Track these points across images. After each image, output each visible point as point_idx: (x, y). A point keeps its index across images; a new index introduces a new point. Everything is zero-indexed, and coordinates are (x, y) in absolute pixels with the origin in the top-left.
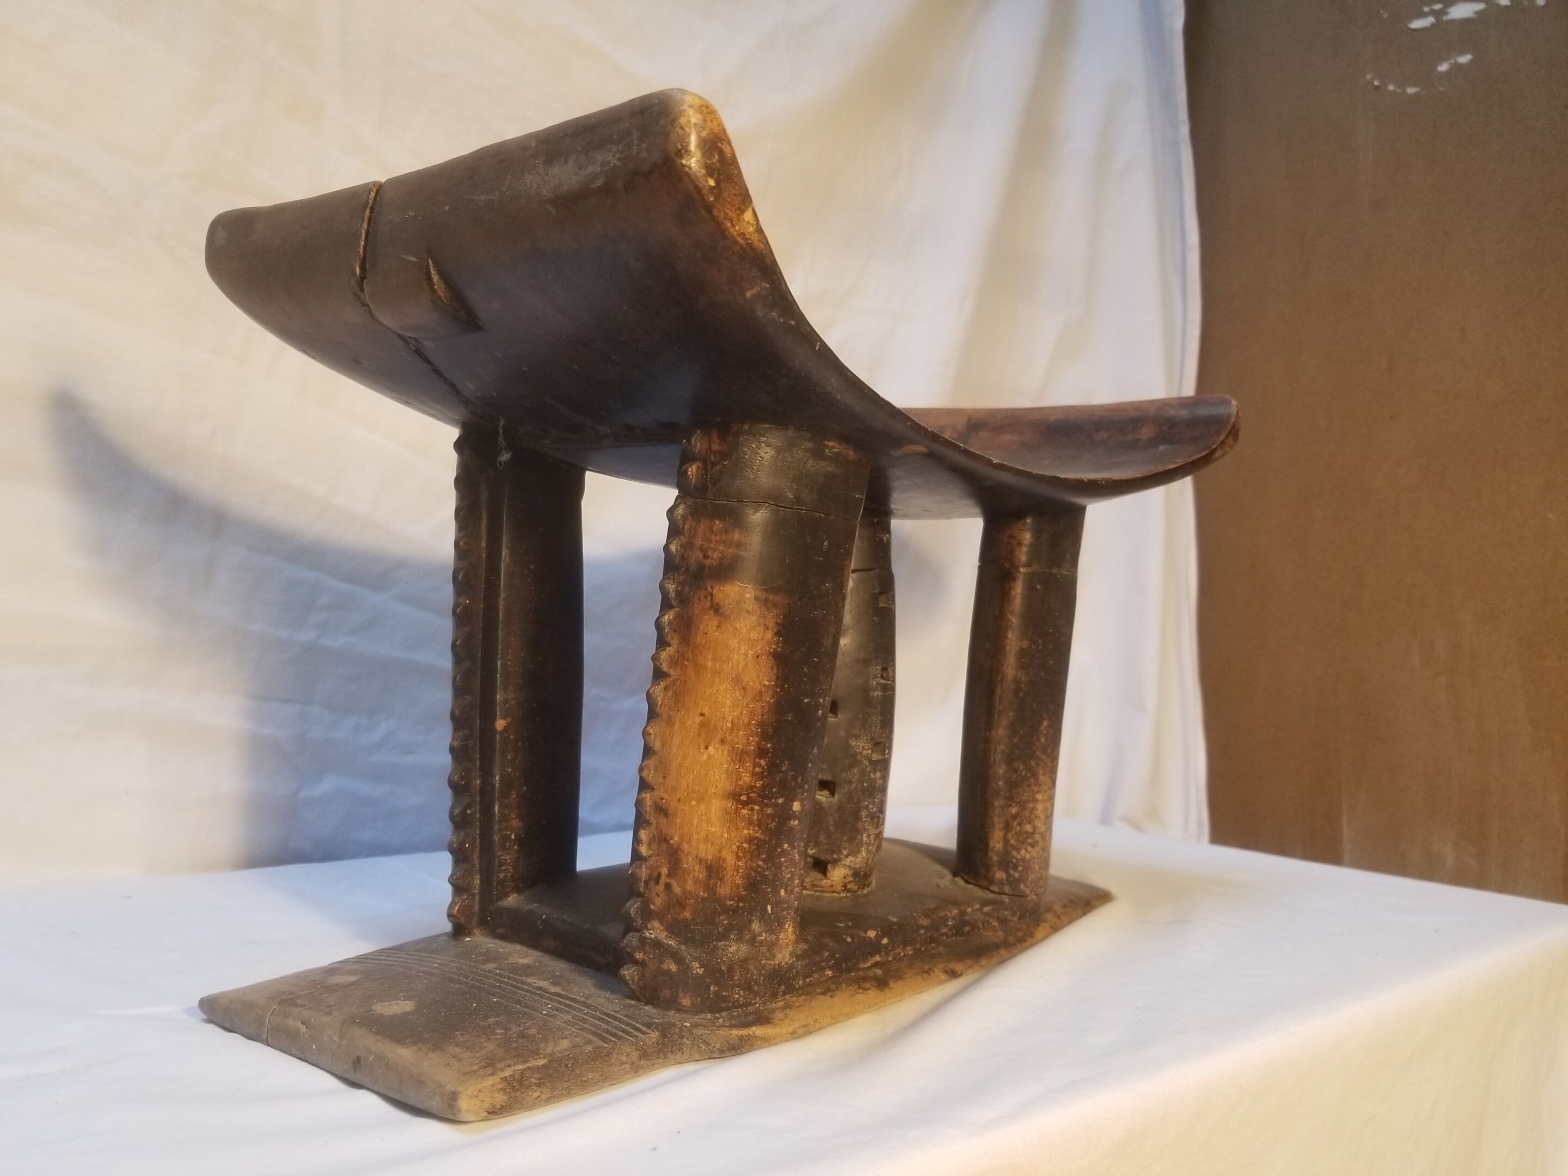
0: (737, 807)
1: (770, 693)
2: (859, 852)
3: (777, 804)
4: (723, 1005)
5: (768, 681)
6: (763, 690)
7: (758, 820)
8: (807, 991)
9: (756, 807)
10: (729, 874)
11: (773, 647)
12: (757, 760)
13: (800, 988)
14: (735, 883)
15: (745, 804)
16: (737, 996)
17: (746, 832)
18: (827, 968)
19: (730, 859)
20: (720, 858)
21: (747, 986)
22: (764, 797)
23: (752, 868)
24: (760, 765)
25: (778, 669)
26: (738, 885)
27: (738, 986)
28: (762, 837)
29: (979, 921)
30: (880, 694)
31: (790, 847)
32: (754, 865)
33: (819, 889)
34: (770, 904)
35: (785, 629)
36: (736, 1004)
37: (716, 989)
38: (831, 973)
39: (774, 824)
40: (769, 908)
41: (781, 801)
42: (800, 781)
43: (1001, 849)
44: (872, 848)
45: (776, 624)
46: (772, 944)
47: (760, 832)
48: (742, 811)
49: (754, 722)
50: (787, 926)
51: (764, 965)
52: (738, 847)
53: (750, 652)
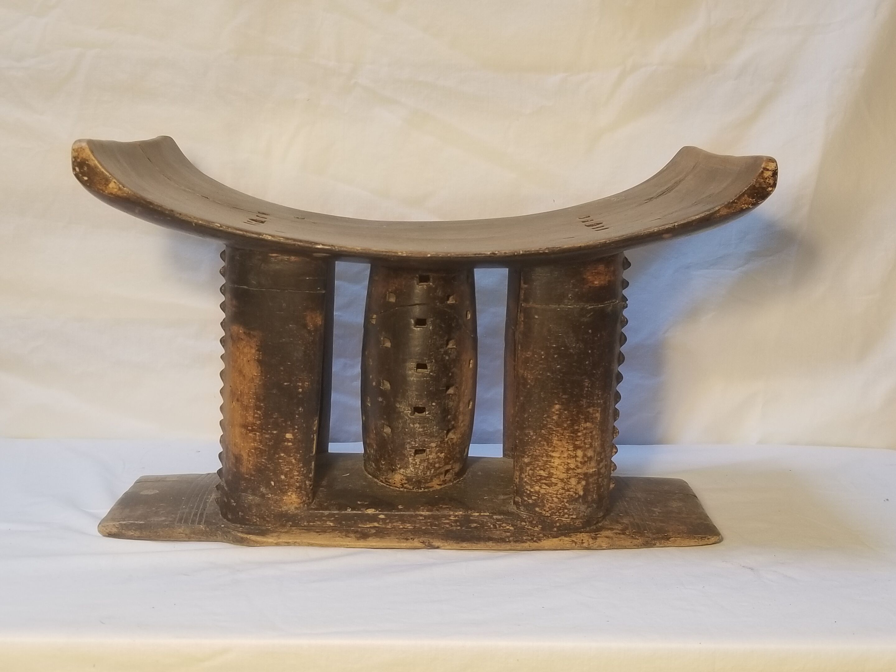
0: (246, 432)
1: (258, 379)
2: (407, 467)
3: (273, 434)
4: (247, 523)
5: (256, 373)
6: (254, 377)
7: (259, 439)
8: (309, 529)
9: (258, 433)
10: (245, 463)
11: (257, 357)
12: (255, 411)
13: (305, 526)
14: (248, 468)
15: (251, 431)
16: (255, 520)
17: (253, 444)
18: (328, 521)
19: (245, 457)
20: (240, 455)
21: (262, 518)
22: (262, 429)
23: (258, 462)
24: (257, 414)
25: (261, 368)
26: (250, 469)
27: (255, 516)
28: (263, 448)
29: (489, 523)
30: (415, 379)
31: (286, 455)
32: (259, 461)
33: (388, 484)
34: (273, 481)
35: (262, 348)
36: (255, 524)
37: (242, 514)
38: (332, 524)
39: (271, 443)
40: (273, 483)
41: (275, 432)
42: (289, 423)
43: (518, 483)
44: (419, 467)
45: (257, 345)
46: (277, 500)
47: (262, 445)
48: (250, 434)
49: (251, 393)
50: (289, 494)
51: (273, 509)
52: (249, 451)
53: (244, 359)
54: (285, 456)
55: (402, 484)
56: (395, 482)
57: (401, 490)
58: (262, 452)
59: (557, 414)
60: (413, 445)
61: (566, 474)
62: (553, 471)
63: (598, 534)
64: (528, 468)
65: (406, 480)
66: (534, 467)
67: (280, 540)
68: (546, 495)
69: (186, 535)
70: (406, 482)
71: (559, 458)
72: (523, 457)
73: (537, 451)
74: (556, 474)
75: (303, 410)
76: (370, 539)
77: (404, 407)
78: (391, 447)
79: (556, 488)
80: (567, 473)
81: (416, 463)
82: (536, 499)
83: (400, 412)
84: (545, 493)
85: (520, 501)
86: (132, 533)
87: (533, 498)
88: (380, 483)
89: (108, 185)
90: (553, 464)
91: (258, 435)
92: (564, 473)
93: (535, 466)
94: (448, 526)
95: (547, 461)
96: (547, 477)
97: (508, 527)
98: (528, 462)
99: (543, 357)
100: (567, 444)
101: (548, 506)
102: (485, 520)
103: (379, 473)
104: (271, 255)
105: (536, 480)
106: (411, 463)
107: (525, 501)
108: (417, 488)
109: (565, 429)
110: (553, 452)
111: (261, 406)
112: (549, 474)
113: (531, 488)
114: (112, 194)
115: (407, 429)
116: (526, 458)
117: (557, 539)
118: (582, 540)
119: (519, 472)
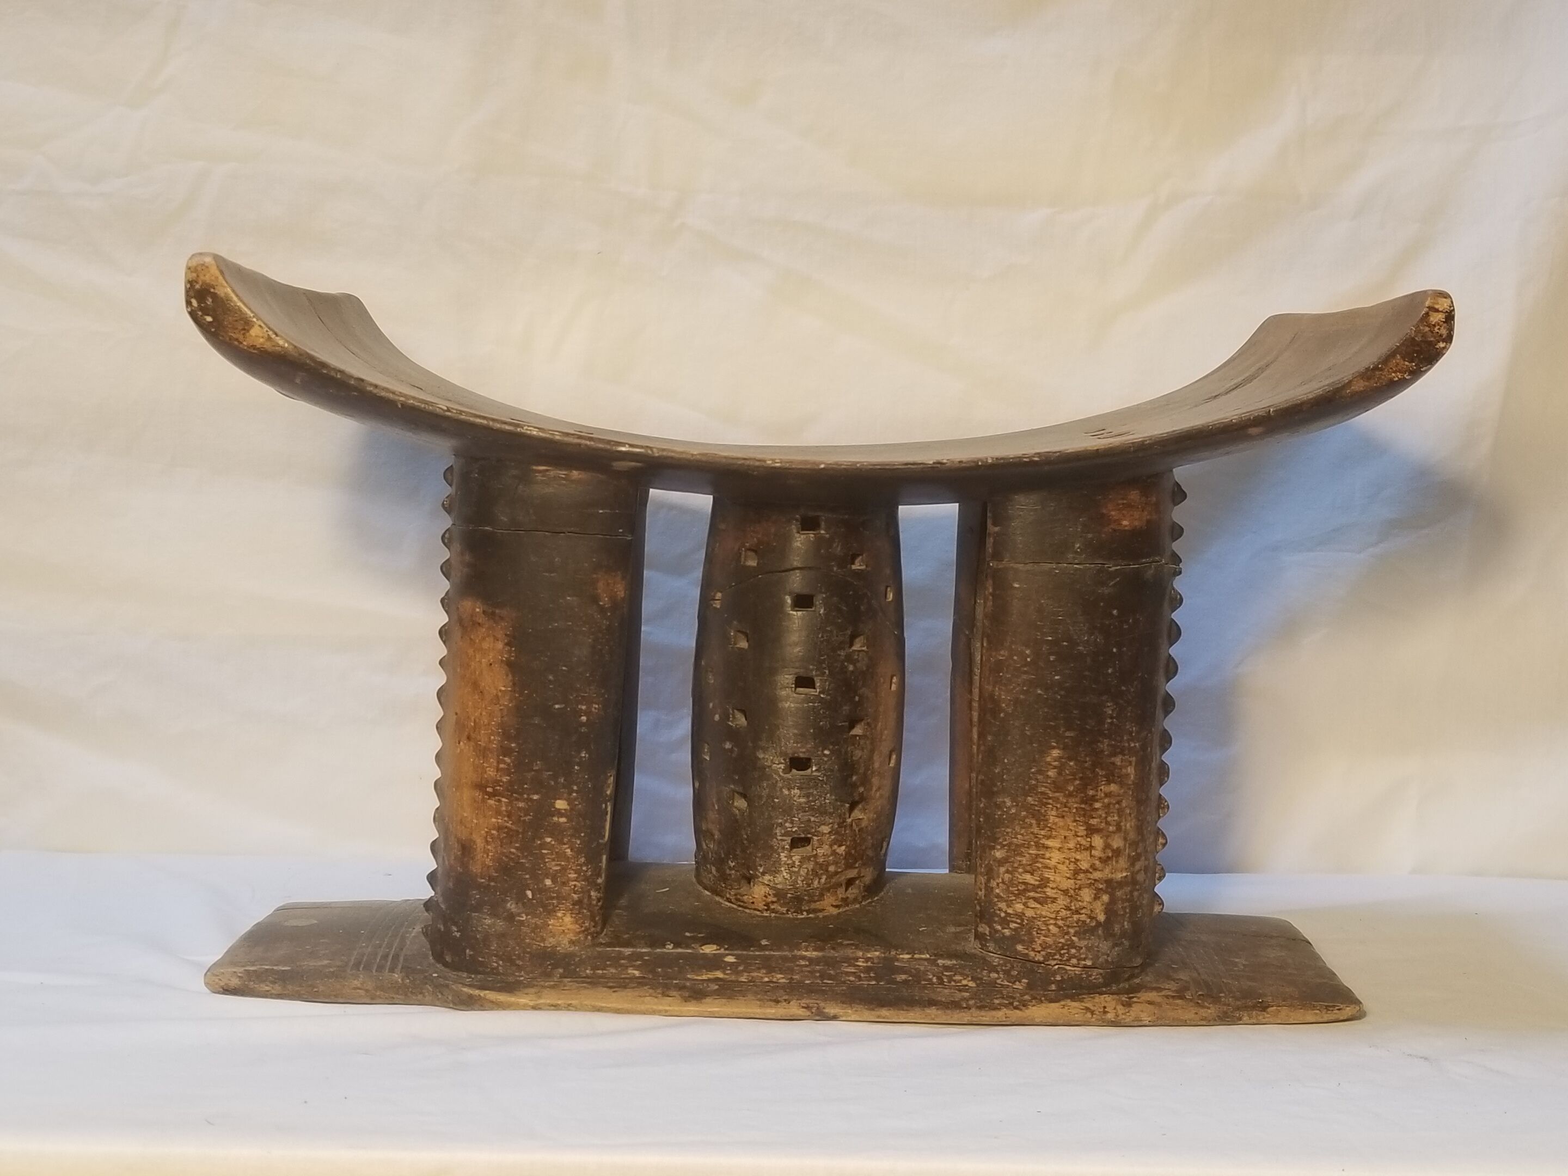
0: (483, 798)
1: (507, 698)
2: (777, 872)
3: (532, 800)
4: (481, 969)
5: (504, 686)
6: (500, 694)
7: (506, 811)
8: (594, 982)
9: (504, 800)
10: (479, 855)
11: (505, 656)
12: (501, 757)
13: (587, 977)
14: (486, 864)
15: (491, 795)
16: (495, 964)
17: (494, 820)
18: (631, 967)
19: (480, 843)
20: (471, 840)
21: (509, 960)
22: (513, 792)
23: (503, 854)
24: (505, 763)
25: (513, 676)
26: (489, 867)
27: (496, 955)
28: (514, 827)
29: (929, 973)
30: (792, 705)
31: (555, 841)
32: (505, 851)
33: (742, 904)
34: (529, 890)
35: (516, 640)
36: (494, 971)
37: (472, 953)
38: (637, 973)
39: (529, 817)
40: (529, 894)
41: (536, 797)
42: (562, 781)
43: (983, 898)
44: (799, 870)
45: (506, 635)
46: (537, 926)
47: (511, 822)
48: (489, 801)
49: (493, 723)
50: (559, 914)
51: (529, 944)
52: (487, 832)
53: (483, 660)
54: (553, 843)
55: (767, 905)
56: (754, 900)
57: (765, 914)
58: (511, 834)
59: (1055, 767)
60: (789, 829)
61: (1072, 881)
62: (1048, 874)
63: (1133, 997)
64: (1002, 870)
65: (775, 895)
66: (1012, 866)
67: (542, 1001)
68: (1035, 921)
69: (367, 991)
70: (775, 899)
71: (1059, 849)
72: (993, 848)
73: (1019, 836)
74: (1054, 881)
75: (587, 756)
76: (708, 1000)
77: (772, 758)
78: (747, 834)
79: (1054, 907)
80: (1075, 879)
81: (794, 862)
82: (1018, 928)
83: (764, 768)
84: (1035, 916)
85: (988, 933)
86: (267, 988)
87: (1013, 925)
88: (727, 903)
89: (248, 331)
90: (1048, 861)
91: (505, 802)
92: (1069, 878)
93: (1016, 865)
94: (852, 978)
95: (1037, 855)
96: (1039, 887)
97: (964, 982)
98: (1003, 857)
99: (1029, 660)
100: (1075, 824)
101: (1039, 942)
102: (922, 968)
103: (723, 885)
104: (535, 468)
105: (1016, 892)
106: (785, 864)
107: (997, 931)
108: (794, 912)
109: (1070, 795)
110: (1049, 837)
111: (511, 748)
112: (1042, 880)
113: (1009, 906)
114: (254, 347)
115: (777, 799)
116: (998, 850)
117: (1057, 1004)
118: (1105, 1007)
119: (986, 877)
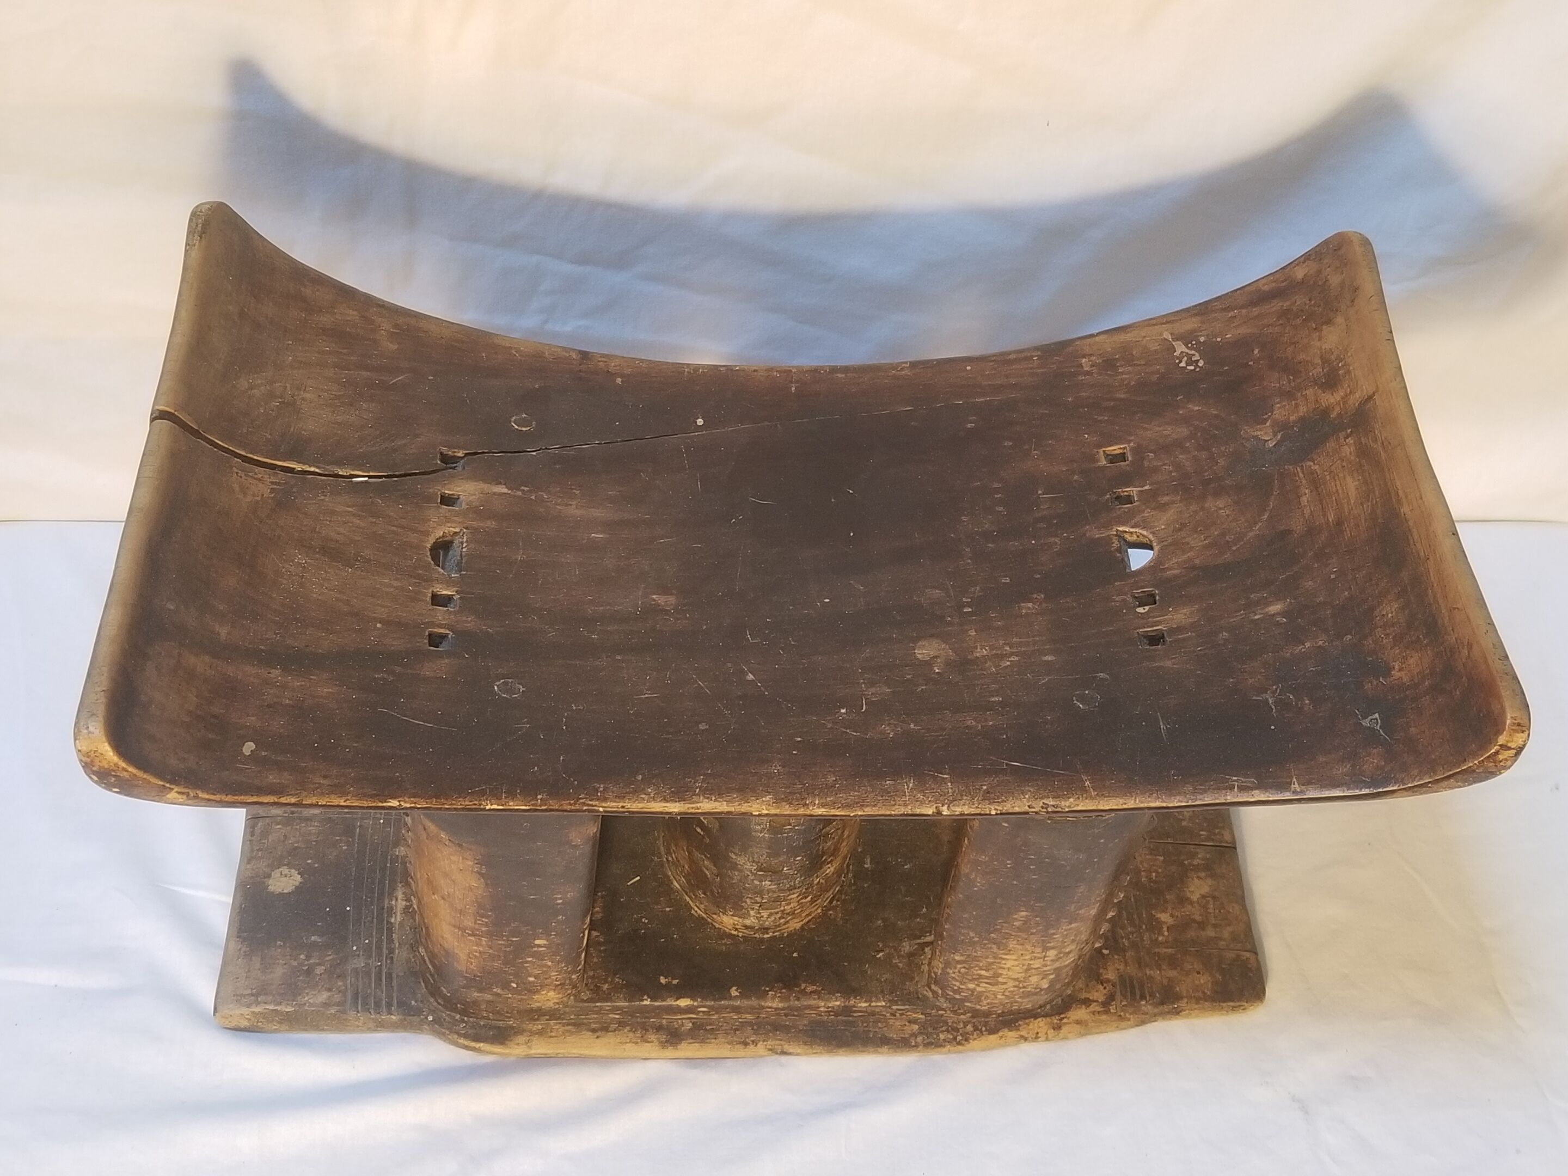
0: (463, 934)
1: (481, 890)
3: (511, 940)
4: (473, 1016)
5: (477, 884)
7: (487, 944)
10: (463, 962)
11: (477, 869)
12: (478, 918)
13: (572, 1019)
14: (470, 968)
16: (486, 1015)
17: (475, 948)
19: (463, 955)
21: (498, 1013)
22: (492, 935)
24: (482, 920)
25: (486, 880)
28: (495, 953)
29: (883, 1012)
32: (488, 964)
33: (711, 918)
34: (514, 983)
35: (487, 864)
36: (485, 1018)
37: (463, 1007)
38: (617, 1017)
39: (510, 949)
41: (515, 939)
42: (540, 931)
45: (476, 859)
46: (522, 999)
47: (492, 950)
49: (468, 900)
53: (453, 865)
54: (534, 961)
57: (734, 933)
58: (492, 957)
59: (1022, 920)
61: (1023, 974)
62: (1002, 971)
64: (960, 966)
66: (969, 965)
67: (533, 1052)
68: (985, 993)
69: (369, 1028)
70: (743, 928)
71: (1015, 959)
72: (953, 953)
73: (979, 952)
74: (1006, 974)
75: (563, 918)
79: (1004, 986)
80: (1027, 972)
82: (969, 995)
84: (985, 990)
86: (275, 1026)
87: (964, 994)
90: (1003, 965)
91: (485, 940)
93: (972, 965)
94: (813, 1016)
95: (994, 962)
96: (992, 977)
98: (962, 959)
100: (1033, 947)
101: (986, 1001)
102: (877, 1010)
105: (970, 978)
107: (948, 993)
109: (1032, 933)
110: (1006, 954)
111: (488, 915)
112: (995, 974)
113: (962, 984)
116: (956, 956)
117: (996, 1036)
118: (1038, 1033)
119: (943, 966)
